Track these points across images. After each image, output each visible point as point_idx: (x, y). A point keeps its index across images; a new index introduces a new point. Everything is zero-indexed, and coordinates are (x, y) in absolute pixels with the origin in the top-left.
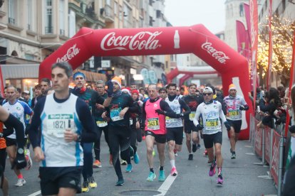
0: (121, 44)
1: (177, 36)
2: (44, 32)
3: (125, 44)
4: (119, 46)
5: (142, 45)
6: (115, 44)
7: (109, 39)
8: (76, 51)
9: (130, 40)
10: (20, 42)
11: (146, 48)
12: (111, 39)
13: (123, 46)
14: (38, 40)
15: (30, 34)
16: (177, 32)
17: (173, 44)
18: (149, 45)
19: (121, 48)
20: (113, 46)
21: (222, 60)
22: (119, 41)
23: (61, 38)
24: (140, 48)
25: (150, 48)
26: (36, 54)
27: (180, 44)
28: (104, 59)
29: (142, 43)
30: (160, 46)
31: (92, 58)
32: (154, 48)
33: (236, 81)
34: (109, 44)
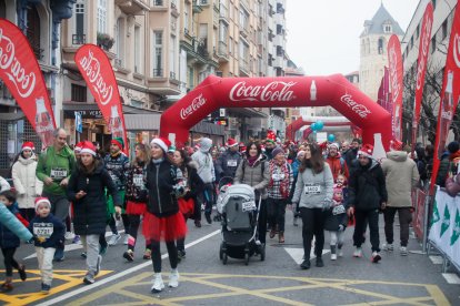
0: (251, 94)
1: (313, 87)
2: (152, 75)
3: (256, 95)
4: (249, 97)
5: (275, 97)
6: (245, 95)
7: (238, 89)
8: (202, 102)
9: (261, 90)
10: (127, 87)
11: (279, 99)
12: (241, 89)
13: (253, 97)
14: (145, 84)
15: (137, 77)
16: (313, 82)
17: (309, 95)
18: (283, 96)
19: (251, 99)
20: (242, 96)
21: (363, 114)
22: (249, 92)
23: (171, 83)
24: (272, 99)
25: (284, 99)
27: (317, 95)
29: (275, 94)
30: (295, 97)
32: (288, 99)
33: (378, 137)
34: (238, 95)
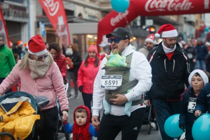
0: (161, 6)
3: (164, 6)
4: (159, 8)
5: (178, 7)
6: (157, 7)
9: (168, 3)
10: (85, 6)
11: (181, 9)
12: (153, 3)
13: (163, 8)
14: (98, 5)
17: (203, 5)
18: (184, 7)
19: (161, 10)
20: (155, 8)
22: (159, 4)
24: (176, 9)
25: (185, 9)
26: (97, 16)
28: (148, 19)
29: (178, 5)
30: (193, 7)
31: (139, 18)
32: (188, 9)
34: (152, 7)
